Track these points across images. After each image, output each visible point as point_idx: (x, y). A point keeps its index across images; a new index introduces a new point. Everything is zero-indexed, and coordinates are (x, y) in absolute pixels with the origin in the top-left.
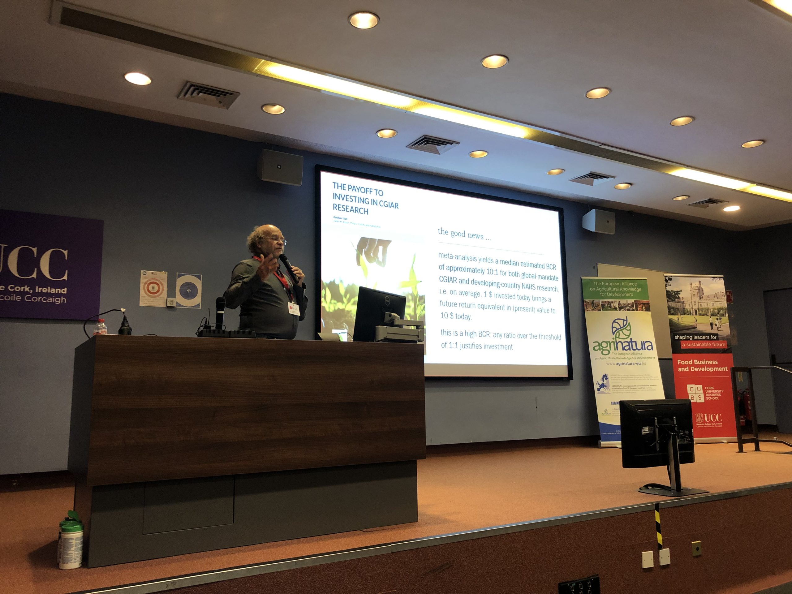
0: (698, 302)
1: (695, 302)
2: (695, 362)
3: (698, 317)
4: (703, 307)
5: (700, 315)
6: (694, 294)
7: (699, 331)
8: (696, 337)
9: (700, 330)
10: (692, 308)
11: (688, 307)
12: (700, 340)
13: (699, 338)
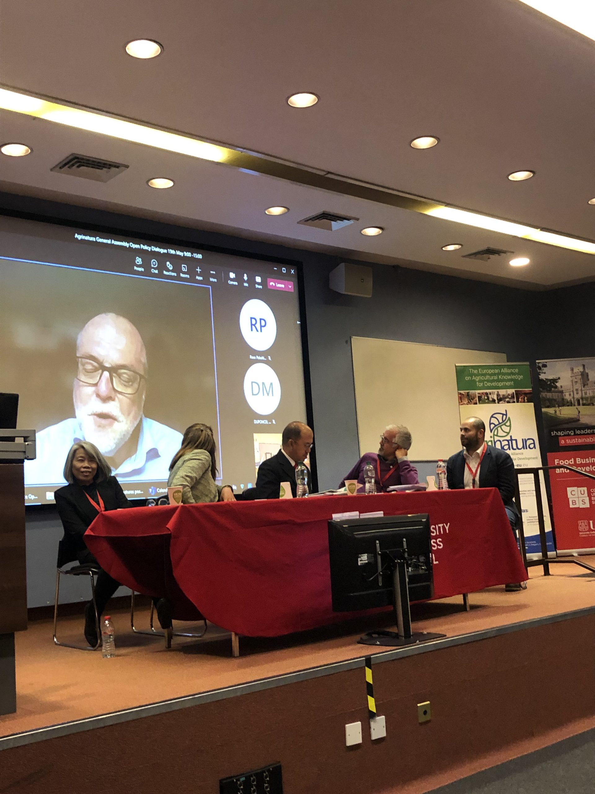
0: (582, 390)
1: (577, 390)
2: (577, 461)
3: (581, 408)
4: (588, 395)
5: (584, 405)
6: (576, 380)
7: (582, 424)
8: (578, 432)
9: (584, 422)
10: (574, 398)
11: (567, 397)
12: (584, 434)
13: (583, 432)
